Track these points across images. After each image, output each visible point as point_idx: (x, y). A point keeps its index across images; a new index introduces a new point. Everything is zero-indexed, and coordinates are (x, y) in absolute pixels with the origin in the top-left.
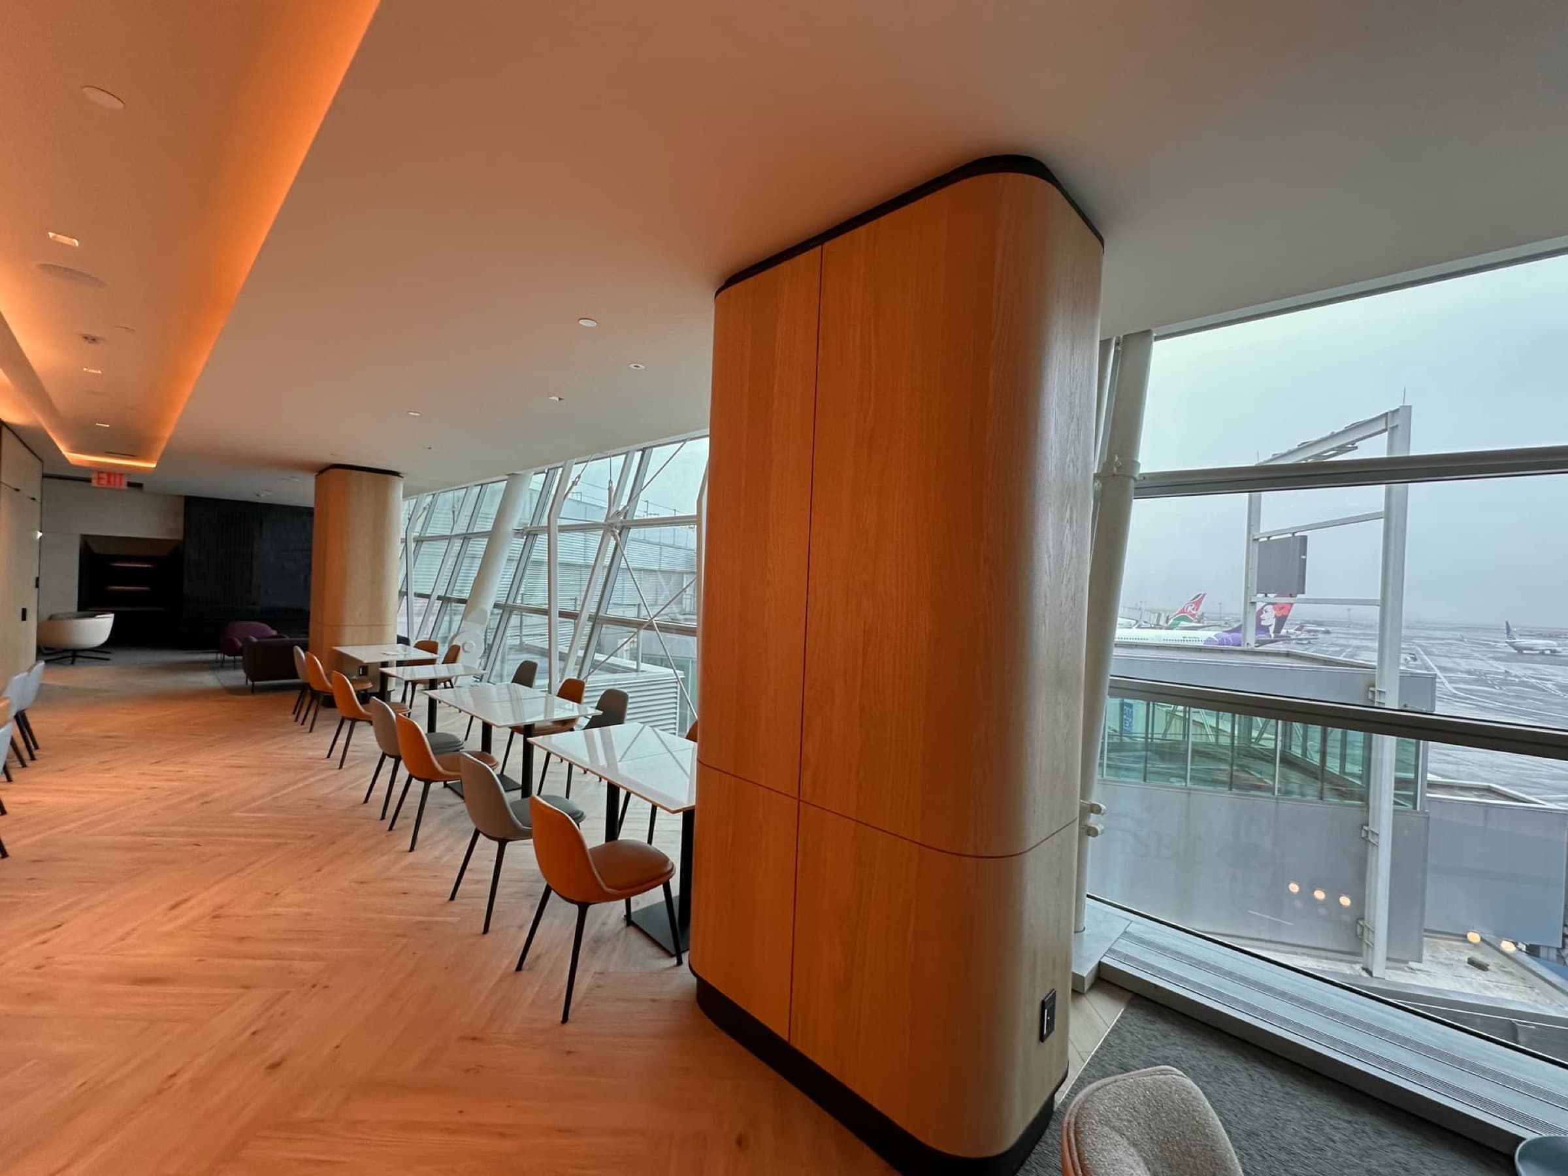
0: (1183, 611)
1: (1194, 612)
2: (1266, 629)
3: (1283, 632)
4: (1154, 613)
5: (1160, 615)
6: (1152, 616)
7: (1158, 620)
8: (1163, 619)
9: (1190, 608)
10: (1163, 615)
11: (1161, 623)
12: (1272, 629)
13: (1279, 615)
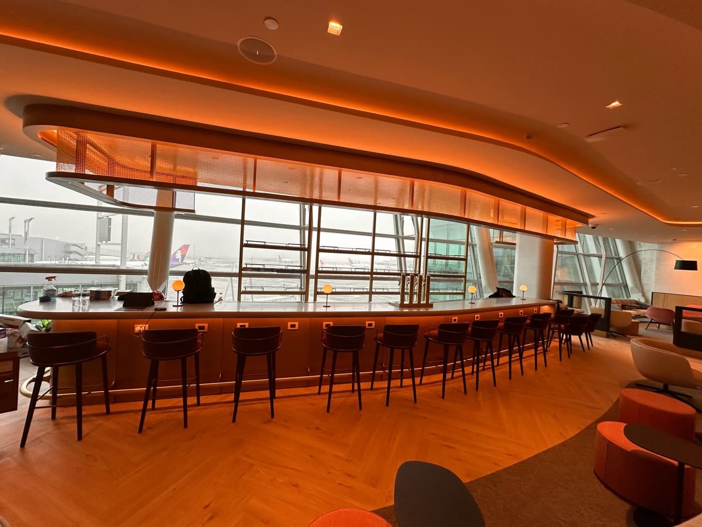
2: (178, 260)
3: (184, 261)
4: (131, 254)
5: (134, 255)
6: (131, 255)
10: (136, 255)
12: (180, 260)
13: (183, 254)
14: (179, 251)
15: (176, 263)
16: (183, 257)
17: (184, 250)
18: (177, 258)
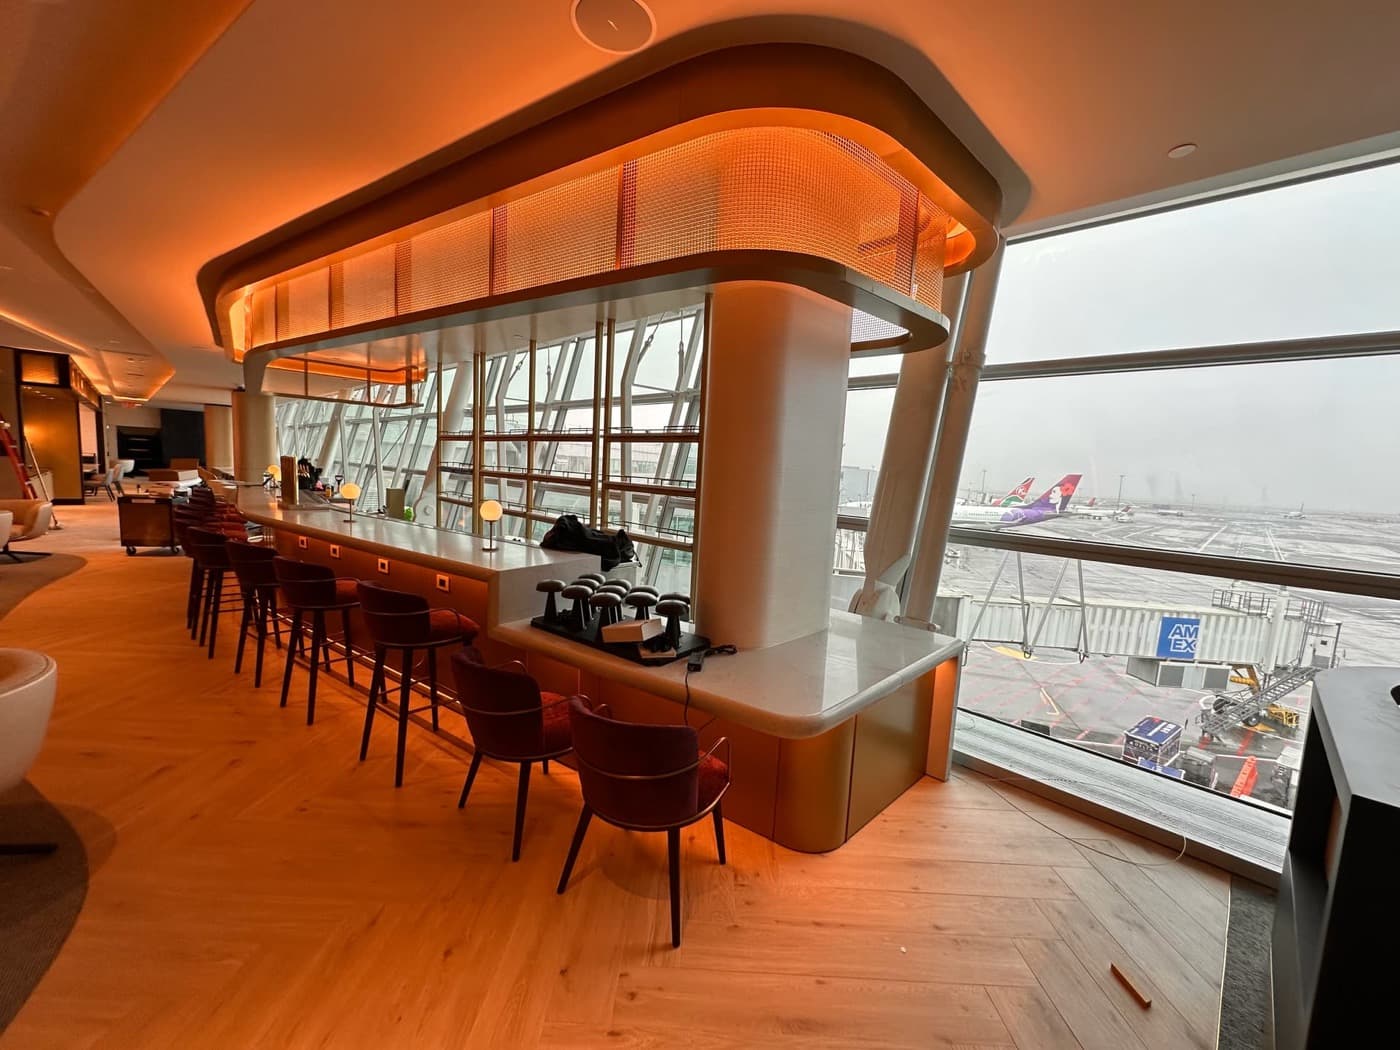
0: (1014, 493)
1: (1023, 494)
2: (1053, 506)
7: (984, 499)
8: (987, 498)
9: (1021, 490)
11: (986, 501)
12: (1058, 506)
13: (1065, 495)
14: (1057, 489)
15: (1051, 512)
16: (1066, 500)
17: (1068, 485)
18: (1051, 501)
